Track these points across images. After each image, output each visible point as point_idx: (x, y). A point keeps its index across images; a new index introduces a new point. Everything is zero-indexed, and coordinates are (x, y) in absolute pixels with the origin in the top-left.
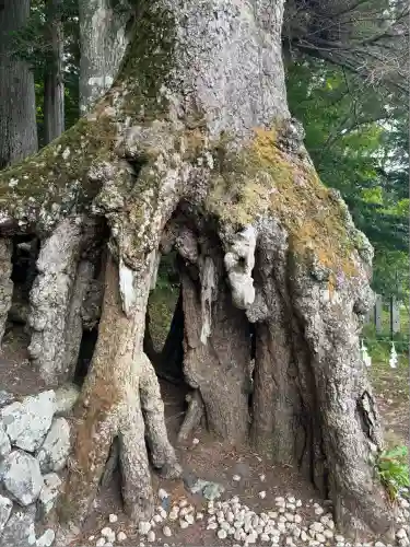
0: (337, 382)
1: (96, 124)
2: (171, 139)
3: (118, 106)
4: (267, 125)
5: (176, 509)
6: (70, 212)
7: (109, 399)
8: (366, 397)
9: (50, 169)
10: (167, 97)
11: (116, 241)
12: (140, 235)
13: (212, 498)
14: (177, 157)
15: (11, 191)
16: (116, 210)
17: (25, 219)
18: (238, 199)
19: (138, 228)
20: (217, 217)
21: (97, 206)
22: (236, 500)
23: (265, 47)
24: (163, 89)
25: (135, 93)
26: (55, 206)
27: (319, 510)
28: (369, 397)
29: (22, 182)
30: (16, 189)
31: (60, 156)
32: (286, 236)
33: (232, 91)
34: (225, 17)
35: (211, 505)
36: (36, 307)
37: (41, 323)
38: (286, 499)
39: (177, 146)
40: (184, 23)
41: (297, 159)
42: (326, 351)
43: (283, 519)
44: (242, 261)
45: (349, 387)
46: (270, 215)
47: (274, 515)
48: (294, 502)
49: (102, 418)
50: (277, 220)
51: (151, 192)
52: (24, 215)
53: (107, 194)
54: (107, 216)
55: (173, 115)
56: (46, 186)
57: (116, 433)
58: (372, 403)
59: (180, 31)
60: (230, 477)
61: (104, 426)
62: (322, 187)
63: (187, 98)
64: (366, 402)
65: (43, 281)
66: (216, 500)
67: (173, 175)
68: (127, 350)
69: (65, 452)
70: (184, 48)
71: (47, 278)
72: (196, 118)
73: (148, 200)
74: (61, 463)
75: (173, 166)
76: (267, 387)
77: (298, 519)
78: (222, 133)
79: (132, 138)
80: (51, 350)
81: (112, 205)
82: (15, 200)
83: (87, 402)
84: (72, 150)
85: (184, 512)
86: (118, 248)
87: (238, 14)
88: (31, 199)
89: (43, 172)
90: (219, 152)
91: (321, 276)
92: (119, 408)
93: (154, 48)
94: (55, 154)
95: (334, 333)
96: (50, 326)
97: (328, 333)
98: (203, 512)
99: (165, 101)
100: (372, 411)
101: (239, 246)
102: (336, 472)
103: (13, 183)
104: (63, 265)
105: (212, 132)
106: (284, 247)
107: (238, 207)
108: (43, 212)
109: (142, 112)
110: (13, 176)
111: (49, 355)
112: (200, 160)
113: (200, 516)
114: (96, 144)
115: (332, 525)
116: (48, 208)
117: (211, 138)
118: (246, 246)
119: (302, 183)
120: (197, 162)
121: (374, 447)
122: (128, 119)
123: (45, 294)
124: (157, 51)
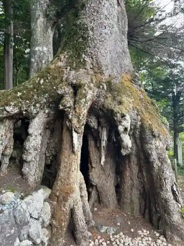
0: (165, 179)
1: (54, 69)
2: (90, 77)
3: (64, 62)
4: (126, 73)
5: (97, 240)
6: (44, 108)
7: (69, 192)
8: (175, 185)
9: (35, 88)
10: (86, 59)
11: (70, 121)
12: (81, 118)
13: (111, 234)
14: (92, 85)
15: (18, 97)
16: (69, 108)
17: (26, 111)
18: (120, 103)
19: (80, 115)
20: (112, 111)
21: (62, 106)
22: (122, 233)
23: (123, 41)
24: (83, 56)
25: (71, 56)
26: (38, 105)
27: (158, 235)
28: (176, 185)
29: (23, 94)
30: (21, 97)
31: (39, 83)
32: (140, 119)
33: (112, 58)
34: (108, 28)
35: (111, 237)
36: (27, 151)
37: (29, 158)
38: (143, 232)
39: (92, 80)
40: (92, 29)
41: (139, 87)
42: (159, 166)
43: (144, 240)
44: (126, 129)
45: (169, 181)
46: (133, 110)
47: (140, 238)
48: (146, 232)
49: (66, 201)
50: (136, 112)
51: (84, 100)
52: (25, 108)
53: (66, 100)
54: (66, 110)
55: (88, 67)
56: (33, 96)
57: (72, 207)
58: (177, 187)
59: (91, 33)
60: (115, 224)
61: (67, 204)
62: (149, 99)
63: (94, 60)
64: (174, 187)
65: (31, 139)
66: (113, 235)
67: (90, 92)
68: (75, 169)
69: (49, 217)
70: (93, 40)
71: (34, 137)
72: (98, 69)
73: (83, 103)
74: (48, 223)
75: (90, 89)
76: (128, 183)
77: (150, 239)
78: (110, 76)
79: (71, 75)
80: (33, 171)
81: (68, 105)
82: (21, 102)
83: (58, 194)
84: (44, 80)
85: (101, 241)
86: (72, 124)
87: (113, 27)
88: (28, 101)
89: (32, 90)
90: (109, 83)
91: (157, 135)
92: (73, 195)
93: (79, 39)
94: (37, 82)
95: (162, 158)
96: (33, 159)
97: (159, 158)
98: (108, 240)
99: (84, 61)
100: (177, 190)
101: (124, 123)
102: (165, 217)
103: (19, 94)
104: (40, 131)
105: (105, 75)
106: (139, 123)
107: (121, 106)
108: (32, 107)
109: (75, 65)
110: (19, 91)
111: (32, 173)
112: (101, 86)
113: (108, 242)
114: (55, 78)
115: (165, 240)
116: (34, 106)
117: (105, 77)
118: (127, 123)
119: (142, 96)
120: (100, 87)
121: (180, 206)
122: (69, 68)
123: (32, 144)
124: (81, 40)
